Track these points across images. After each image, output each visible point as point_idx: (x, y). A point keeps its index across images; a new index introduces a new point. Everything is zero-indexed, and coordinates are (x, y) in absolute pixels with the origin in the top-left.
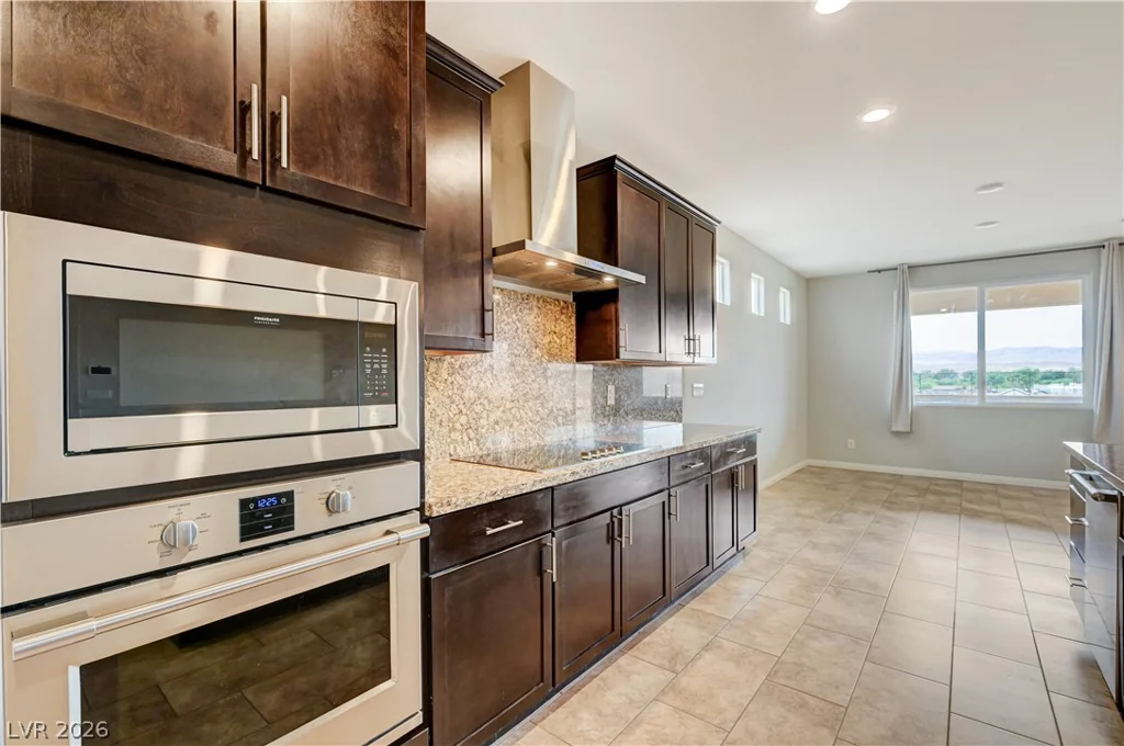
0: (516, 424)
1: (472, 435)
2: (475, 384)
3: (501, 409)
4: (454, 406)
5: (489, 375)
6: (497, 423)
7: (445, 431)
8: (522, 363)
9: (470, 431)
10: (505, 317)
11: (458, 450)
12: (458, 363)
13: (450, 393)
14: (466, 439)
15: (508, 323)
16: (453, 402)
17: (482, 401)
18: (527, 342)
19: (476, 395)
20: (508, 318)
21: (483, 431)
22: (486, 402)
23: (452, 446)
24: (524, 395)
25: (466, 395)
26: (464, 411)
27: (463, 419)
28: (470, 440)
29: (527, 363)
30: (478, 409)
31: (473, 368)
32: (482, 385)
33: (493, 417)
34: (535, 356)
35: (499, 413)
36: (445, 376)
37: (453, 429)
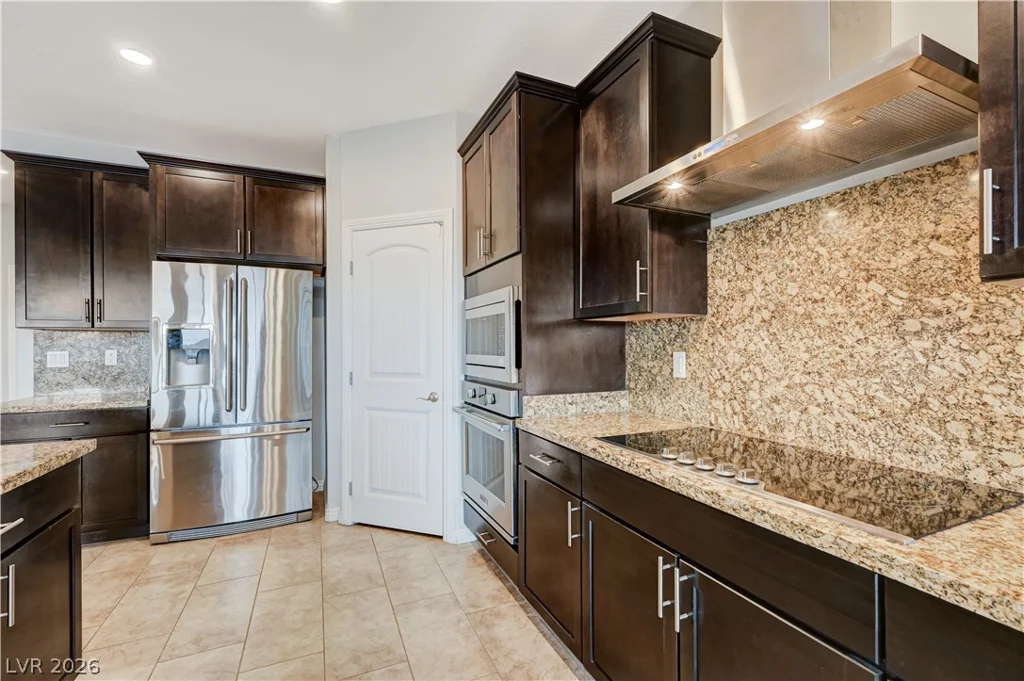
0: (814, 410)
1: (738, 409)
2: (741, 345)
3: (785, 382)
4: (715, 370)
5: (764, 334)
6: (776, 400)
7: (705, 395)
8: (830, 311)
9: (735, 403)
10: (792, 247)
11: (720, 420)
12: (720, 322)
13: (711, 355)
14: (729, 411)
15: (798, 254)
16: (714, 366)
17: (751, 367)
18: (843, 274)
19: (743, 360)
20: (798, 246)
21: (754, 407)
22: (757, 370)
23: (713, 414)
24: (834, 365)
25: (730, 358)
26: (727, 378)
27: (726, 387)
28: (735, 413)
29: (841, 310)
30: (746, 377)
31: (738, 327)
32: (751, 348)
33: (769, 393)
34: (864, 297)
35: (779, 389)
36: (705, 336)
37: (714, 396)
